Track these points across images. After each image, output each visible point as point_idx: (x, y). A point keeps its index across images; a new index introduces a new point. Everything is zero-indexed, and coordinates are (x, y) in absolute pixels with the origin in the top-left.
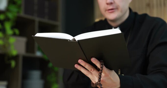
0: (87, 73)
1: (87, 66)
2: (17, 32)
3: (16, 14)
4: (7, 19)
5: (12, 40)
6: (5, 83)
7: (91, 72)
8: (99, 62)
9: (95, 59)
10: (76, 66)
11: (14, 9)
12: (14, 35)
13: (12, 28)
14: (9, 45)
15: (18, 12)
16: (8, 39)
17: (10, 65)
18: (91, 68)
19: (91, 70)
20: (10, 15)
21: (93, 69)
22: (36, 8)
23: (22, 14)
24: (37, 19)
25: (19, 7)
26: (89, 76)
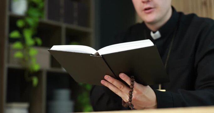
0: (116, 90)
1: (116, 83)
2: (39, 41)
3: (37, 20)
4: (27, 26)
5: (33, 52)
6: (26, 105)
7: (121, 89)
8: (129, 78)
9: (124, 75)
10: (102, 82)
11: (35, 13)
12: (36, 45)
13: (33, 37)
14: (30, 57)
15: (40, 17)
16: (28, 50)
17: (31, 82)
18: (120, 85)
19: (120, 88)
20: (30, 21)
21: (122, 87)
22: (62, 11)
23: (45, 19)
24: (64, 26)
25: (42, 10)
26: (119, 94)
